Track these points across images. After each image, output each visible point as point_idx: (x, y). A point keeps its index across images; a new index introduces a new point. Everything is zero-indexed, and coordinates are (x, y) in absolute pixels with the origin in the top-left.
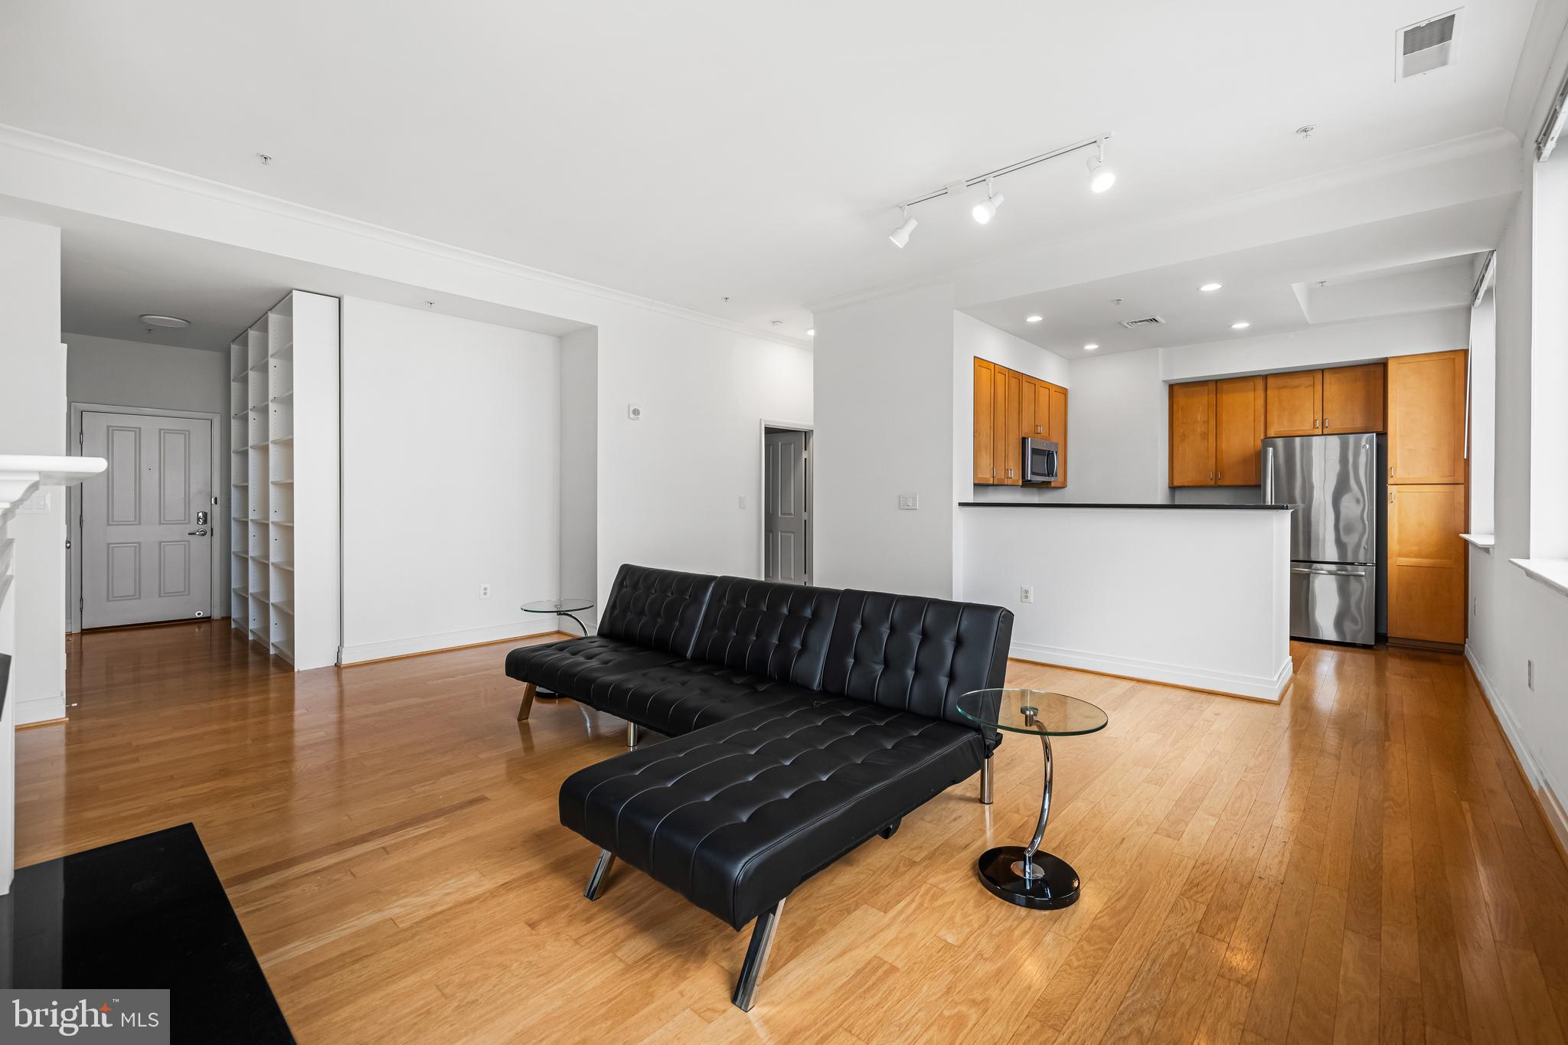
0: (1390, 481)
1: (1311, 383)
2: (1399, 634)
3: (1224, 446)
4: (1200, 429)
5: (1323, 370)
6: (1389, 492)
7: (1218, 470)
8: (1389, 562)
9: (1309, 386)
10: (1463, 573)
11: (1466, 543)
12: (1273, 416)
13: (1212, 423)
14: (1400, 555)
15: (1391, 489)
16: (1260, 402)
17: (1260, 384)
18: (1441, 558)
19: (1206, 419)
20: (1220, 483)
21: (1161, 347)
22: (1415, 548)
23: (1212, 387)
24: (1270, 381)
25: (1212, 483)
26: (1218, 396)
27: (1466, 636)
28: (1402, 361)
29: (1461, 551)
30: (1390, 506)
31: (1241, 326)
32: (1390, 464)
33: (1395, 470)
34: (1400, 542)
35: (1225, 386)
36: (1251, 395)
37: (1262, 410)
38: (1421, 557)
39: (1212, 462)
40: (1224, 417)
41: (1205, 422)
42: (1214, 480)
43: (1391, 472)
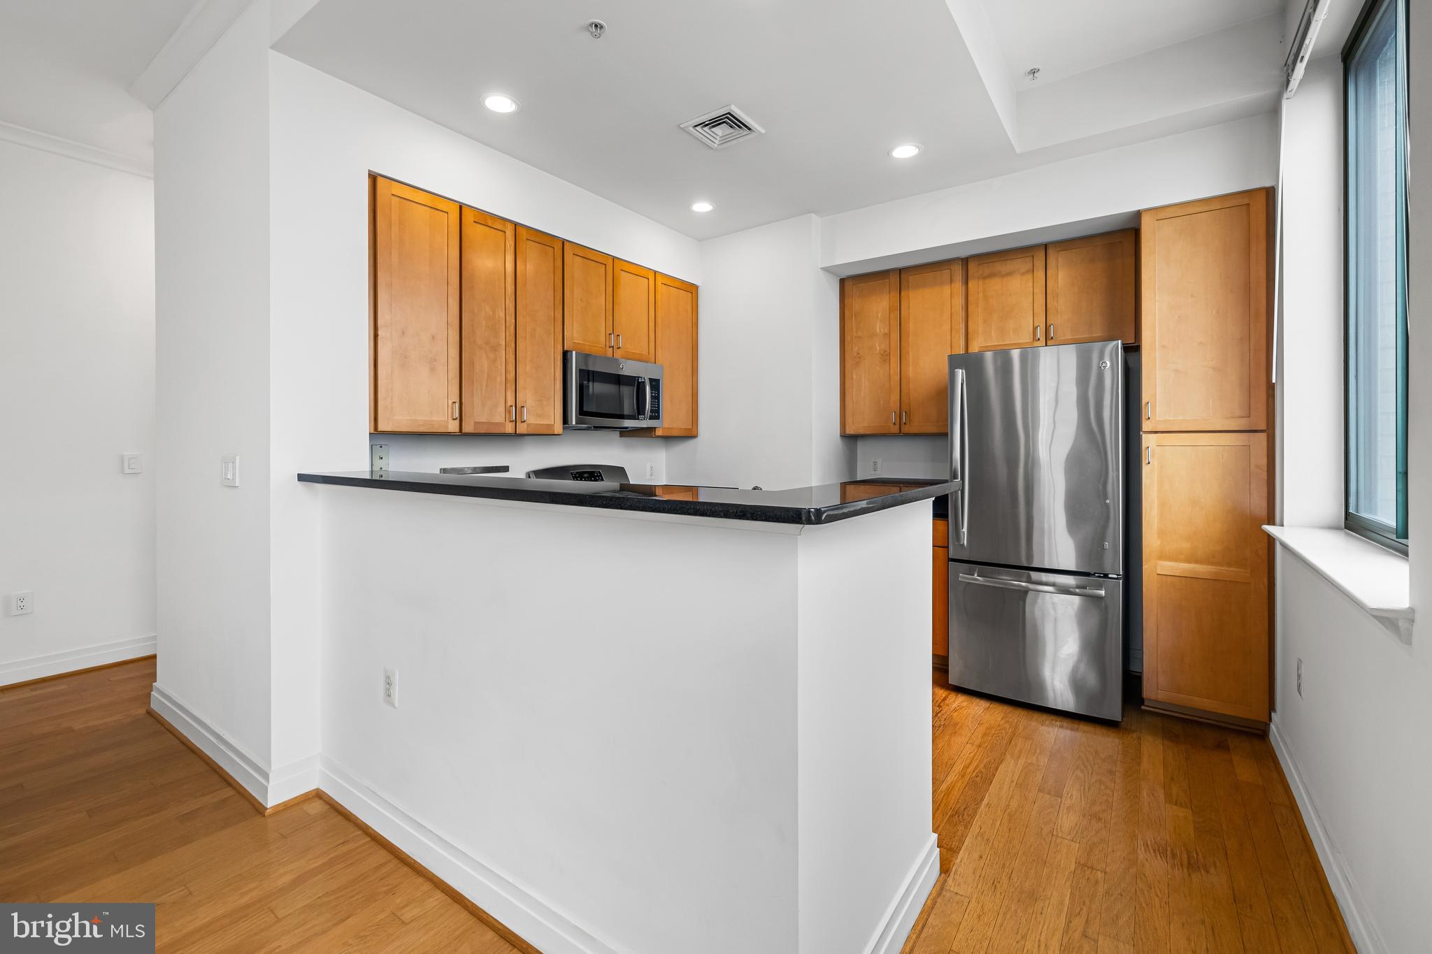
0: (1146, 426)
1: (1029, 266)
2: (1162, 696)
3: (911, 372)
4: (879, 346)
5: (1046, 246)
6: (1144, 445)
7: (904, 412)
8: (1144, 567)
9: (1027, 272)
10: (1266, 592)
11: (1271, 541)
12: (977, 323)
13: (895, 336)
14: (1162, 557)
15: (1148, 441)
16: (959, 301)
17: (958, 270)
18: (1229, 565)
19: (886, 331)
20: (906, 429)
21: (814, 212)
22: (1186, 545)
23: (894, 279)
24: (972, 266)
25: (895, 429)
26: (903, 293)
27: (1272, 707)
28: (1162, 215)
29: (1263, 553)
30: (1146, 470)
31: (905, 152)
32: (1146, 396)
33: (1154, 407)
34: (1161, 533)
35: (912, 279)
36: (947, 290)
37: (961, 314)
38: (1197, 562)
39: (895, 397)
40: (911, 327)
41: (885, 334)
42: (897, 426)
43: (1147, 411)
